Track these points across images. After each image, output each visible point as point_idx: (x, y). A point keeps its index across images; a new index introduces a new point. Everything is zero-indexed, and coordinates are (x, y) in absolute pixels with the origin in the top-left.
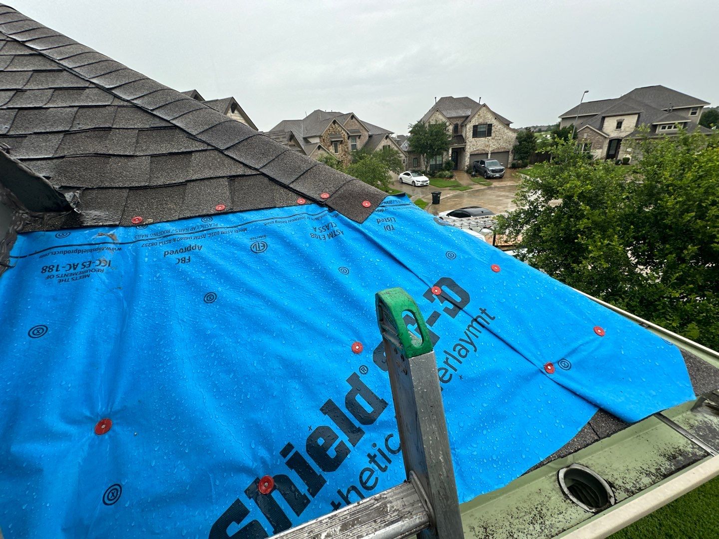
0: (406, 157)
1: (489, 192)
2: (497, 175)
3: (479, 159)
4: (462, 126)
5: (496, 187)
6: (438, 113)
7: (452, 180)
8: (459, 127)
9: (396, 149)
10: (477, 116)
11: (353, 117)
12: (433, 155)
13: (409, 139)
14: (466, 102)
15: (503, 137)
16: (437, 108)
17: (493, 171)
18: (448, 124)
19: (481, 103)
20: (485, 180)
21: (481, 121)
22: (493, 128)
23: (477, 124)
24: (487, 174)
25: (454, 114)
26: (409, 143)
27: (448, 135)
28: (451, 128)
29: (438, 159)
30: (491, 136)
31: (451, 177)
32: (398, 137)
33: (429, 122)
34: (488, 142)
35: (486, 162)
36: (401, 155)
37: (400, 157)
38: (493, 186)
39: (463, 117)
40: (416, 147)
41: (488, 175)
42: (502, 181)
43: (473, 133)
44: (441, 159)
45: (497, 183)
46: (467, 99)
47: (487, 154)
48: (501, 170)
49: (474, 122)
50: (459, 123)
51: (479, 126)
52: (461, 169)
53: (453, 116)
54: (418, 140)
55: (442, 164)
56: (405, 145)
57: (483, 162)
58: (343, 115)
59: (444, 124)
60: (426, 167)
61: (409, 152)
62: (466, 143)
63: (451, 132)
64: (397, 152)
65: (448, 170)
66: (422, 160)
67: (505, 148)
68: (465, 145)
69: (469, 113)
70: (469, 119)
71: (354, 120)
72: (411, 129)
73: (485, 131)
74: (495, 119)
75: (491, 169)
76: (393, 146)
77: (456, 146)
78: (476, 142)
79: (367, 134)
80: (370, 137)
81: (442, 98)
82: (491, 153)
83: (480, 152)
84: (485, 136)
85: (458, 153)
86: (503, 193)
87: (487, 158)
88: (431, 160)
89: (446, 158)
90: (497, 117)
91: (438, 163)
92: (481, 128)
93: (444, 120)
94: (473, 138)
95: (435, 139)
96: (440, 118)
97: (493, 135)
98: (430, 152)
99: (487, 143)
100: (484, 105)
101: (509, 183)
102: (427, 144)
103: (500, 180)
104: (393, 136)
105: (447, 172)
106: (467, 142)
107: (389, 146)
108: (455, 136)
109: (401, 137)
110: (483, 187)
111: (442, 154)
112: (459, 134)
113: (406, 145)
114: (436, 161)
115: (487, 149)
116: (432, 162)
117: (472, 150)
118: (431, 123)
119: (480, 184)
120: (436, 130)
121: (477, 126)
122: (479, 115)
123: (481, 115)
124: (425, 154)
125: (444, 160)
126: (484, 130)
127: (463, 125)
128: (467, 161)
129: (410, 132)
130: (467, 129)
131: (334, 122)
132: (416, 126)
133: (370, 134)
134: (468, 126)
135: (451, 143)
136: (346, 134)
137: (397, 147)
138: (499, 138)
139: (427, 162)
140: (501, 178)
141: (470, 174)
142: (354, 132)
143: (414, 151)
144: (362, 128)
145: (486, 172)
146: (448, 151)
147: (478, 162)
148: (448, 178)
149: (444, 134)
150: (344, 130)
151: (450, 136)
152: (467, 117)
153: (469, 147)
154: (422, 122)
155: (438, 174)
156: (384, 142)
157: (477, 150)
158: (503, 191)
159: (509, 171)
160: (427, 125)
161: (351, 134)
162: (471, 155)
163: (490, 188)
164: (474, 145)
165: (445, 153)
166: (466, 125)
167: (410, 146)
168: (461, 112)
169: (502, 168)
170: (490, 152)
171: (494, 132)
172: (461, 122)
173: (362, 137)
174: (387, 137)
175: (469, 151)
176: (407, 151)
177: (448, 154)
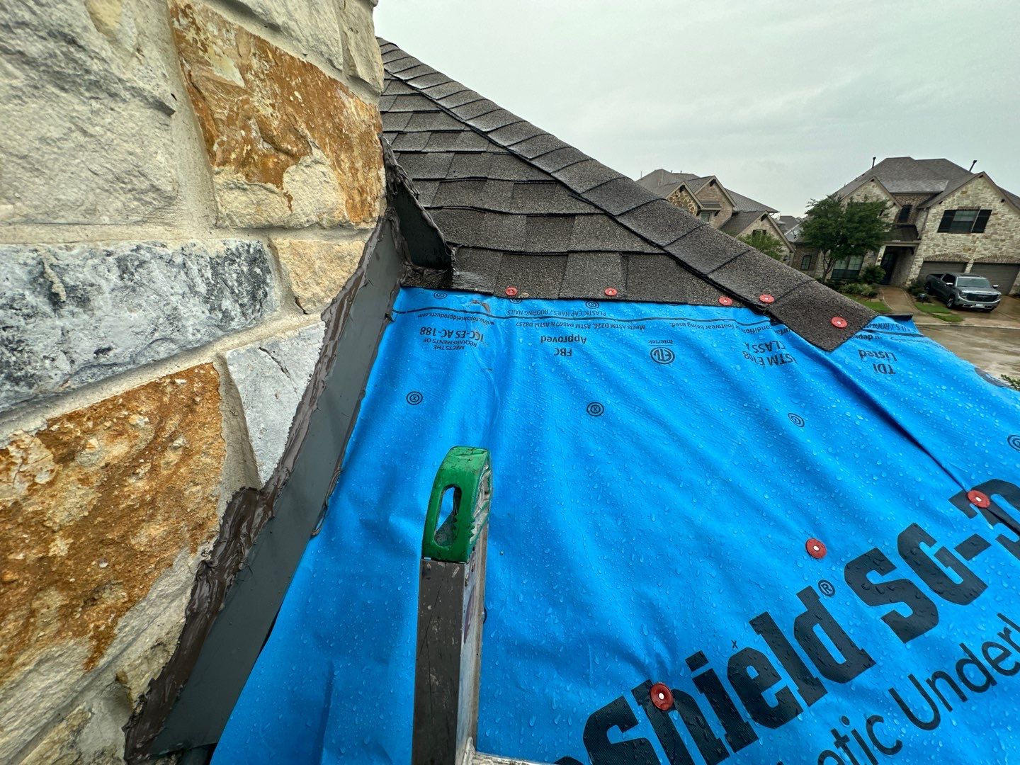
0: (791, 252)
1: (954, 333)
2: (980, 305)
3: (944, 271)
4: (919, 209)
5: (968, 327)
6: (873, 184)
7: (873, 300)
8: (912, 211)
9: (776, 237)
10: (958, 194)
11: (714, 182)
12: (845, 253)
13: (804, 224)
14: (942, 168)
15: (1012, 237)
16: (873, 176)
17: (970, 296)
18: (889, 204)
19: (975, 171)
20: (949, 311)
21: (966, 203)
22: (992, 218)
23: (955, 208)
24: (954, 300)
25: (907, 187)
26: (802, 229)
27: (884, 223)
28: (894, 211)
29: (852, 262)
30: (982, 232)
31: (872, 295)
32: (782, 218)
33: (852, 199)
34: (974, 242)
35: (959, 278)
36: (784, 248)
37: (781, 251)
38: (963, 324)
39: (927, 194)
40: (815, 237)
41: (958, 303)
42: (988, 318)
43: (941, 224)
44: (858, 261)
45: (973, 319)
46: (944, 162)
47: (965, 264)
48: (994, 298)
49: (950, 203)
50: (914, 203)
51: (957, 213)
52: (897, 284)
53: (904, 190)
54: (822, 227)
55: (858, 272)
56: (794, 233)
57: (952, 279)
58: (699, 178)
59: (883, 203)
60: (826, 273)
61: (797, 245)
62: (920, 239)
63: (893, 218)
64: (777, 243)
65: (869, 283)
66: (820, 260)
67: (1012, 257)
68: (918, 244)
69: (941, 187)
70: (938, 198)
71: (714, 186)
72: (811, 208)
73: (972, 222)
74: (1003, 201)
75: (968, 292)
76: (771, 232)
77: (897, 242)
78: (945, 240)
79: (730, 210)
80: (735, 214)
81: (887, 160)
82: (975, 264)
83: (947, 259)
84: (968, 232)
85: (899, 256)
86: (987, 341)
87: (963, 270)
88: (838, 262)
89: (871, 261)
90: (1006, 197)
91: (850, 268)
92: (962, 215)
93: (884, 197)
94: (938, 232)
95: (856, 228)
96: (876, 193)
97: (988, 230)
98: (838, 249)
99: (970, 245)
100: (982, 175)
101: (1005, 324)
102: (838, 233)
103: (987, 314)
104: (775, 216)
105: (866, 285)
106: (924, 238)
107: (765, 232)
108: (899, 227)
109: (789, 220)
110: (938, 323)
111: (863, 255)
112: (910, 222)
113: (796, 233)
114: (848, 264)
115: (967, 255)
116: (840, 266)
117: (931, 253)
118: (855, 201)
119: (934, 316)
120: (863, 214)
121: (955, 211)
122: (963, 193)
123: (969, 193)
124: (829, 251)
125: (865, 265)
126: (970, 219)
127: (923, 208)
128: (914, 271)
129: (809, 213)
130: (930, 216)
131: (682, 188)
132: (823, 203)
133: (736, 209)
134: (933, 211)
135: (889, 237)
136: (695, 208)
137: (779, 234)
138: (1003, 237)
139: (829, 265)
140: (986, 311)
141: (915, 294)
142: (709, 206)
143: (810, 244)
144: (724, 200)
145: (953, 296)
146: (877, 251)
147: (939, 276)
148: (865, 296)
149: (875, 221)
150: (694, 201)
151: (888, 225)
152: (935, 195)
153: (925, 247)
154: (836, 198)
155: (847, 287)
156: (758, 225)
157: (943, 255)
158: (986, 337)
159: (1009, 300)
160: (845, 202)
161: (703, 208)
162: (925, 262)
163: (955, 326)
164: (938, 246)
165: (870, 254)
166: (928, 208)
167: (802, 235)
168: (923, 186)
169: (995, 293)
170: (972, 261)
171: (993, 225)
172: (919, 202)
173: (720, 213)
174: (764, 217)
175: (923, 254)
176: (795, 243)
177: (876, 255)
